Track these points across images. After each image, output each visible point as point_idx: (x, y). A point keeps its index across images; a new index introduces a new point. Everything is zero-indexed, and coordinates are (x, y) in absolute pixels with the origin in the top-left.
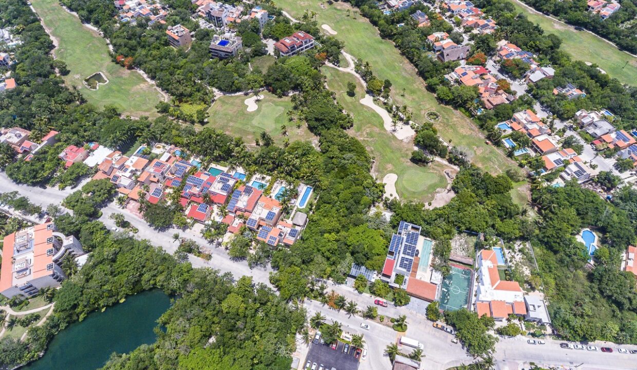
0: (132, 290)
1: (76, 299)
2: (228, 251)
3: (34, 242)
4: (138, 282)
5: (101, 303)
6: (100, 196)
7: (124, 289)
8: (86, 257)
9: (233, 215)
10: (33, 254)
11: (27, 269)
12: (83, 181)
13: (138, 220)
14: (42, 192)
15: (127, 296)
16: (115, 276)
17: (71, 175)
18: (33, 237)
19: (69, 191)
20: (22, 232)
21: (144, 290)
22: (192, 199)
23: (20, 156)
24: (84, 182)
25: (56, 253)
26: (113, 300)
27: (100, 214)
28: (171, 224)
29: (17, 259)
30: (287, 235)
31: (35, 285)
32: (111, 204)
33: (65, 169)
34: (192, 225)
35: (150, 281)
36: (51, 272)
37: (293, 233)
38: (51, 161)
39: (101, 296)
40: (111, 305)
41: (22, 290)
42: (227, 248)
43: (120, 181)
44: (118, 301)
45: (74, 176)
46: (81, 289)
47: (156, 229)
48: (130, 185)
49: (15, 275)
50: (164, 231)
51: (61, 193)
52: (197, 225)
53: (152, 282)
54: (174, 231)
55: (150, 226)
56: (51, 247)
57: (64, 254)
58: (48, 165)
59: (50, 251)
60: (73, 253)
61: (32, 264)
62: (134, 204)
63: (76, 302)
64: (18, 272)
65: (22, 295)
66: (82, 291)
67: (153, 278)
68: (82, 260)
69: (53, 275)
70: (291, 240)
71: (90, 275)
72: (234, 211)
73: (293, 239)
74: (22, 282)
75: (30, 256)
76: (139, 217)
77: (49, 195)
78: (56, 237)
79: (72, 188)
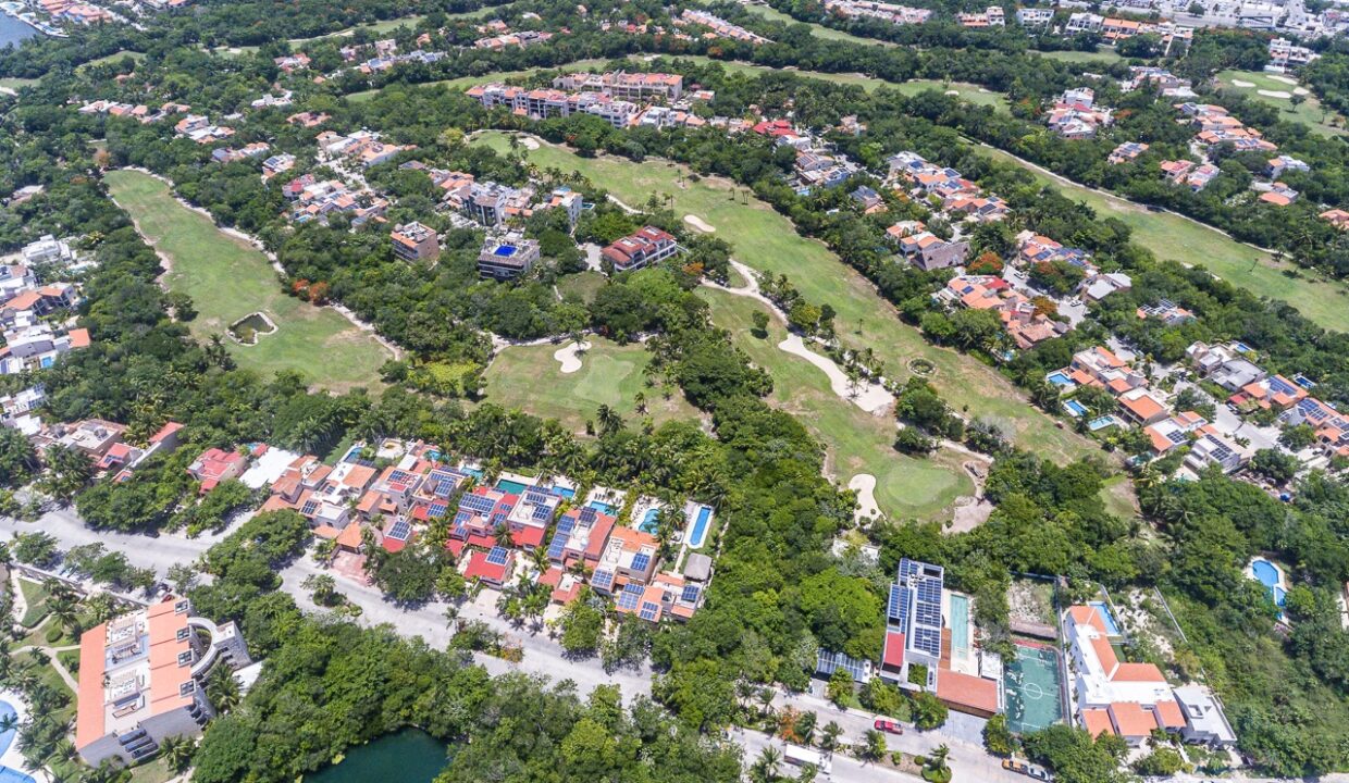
0: (359, 733)
1: (244, 757)
2: (555, 641)
3: (148, 641)
4: (374, 714)
5: (295, 766)
6: (279, 543)
7: (344, 729)
8: (258, 667)
9: (560, 568)
10: (147, 665)
11: (136, 696)
12: (237, 518)
13: (359, 590)
14: (149, 545)
15: (348, 748)
16: (324, 703)
17: (215, 505)
18: (146, 630)
19: (209, 539)
20: (120, 621)
21: (387, 733)
22: (470, 542)
23: (102, 475)
24: (241, 520)
25: (197, 661)
26: (319, 757)
27: (278, 581)
28: (430, 595)
29: (112, 676)
30: (679, 600)
31: (152, 733)
32: (300, 560)
33: (198, 496)
34: (476, 593)
35: (399, 710)
36: (189, 701)
37: (689, 596)
38: (170, 480)
39: (295, 749)
40: (314, 769)
41: (124, 743)
42: (553, 635)
43: (320, 512)
44: (330, 761)
45: (223, 506)
46: (253, 734)
47: (398, 605)
48: (341, 518)
49: (110, 710)
50: (417, 609)
51: (190, 543)
52: (485, 593)
53: (404, 712)
54: (439, 607)
55: (386, 599)
56: (185, 648)
57: (213, 663)
58: (163, 489)
59: (186, 656)
60: (229, 662)
61: (146, 686)
62: (347, 558)
63: (243, 763)
64: (118, 703)
65: (120, 759)
66: (255, 740)
67: (406, 705)
68: (248, 675)
69: (191, 708)
70: (687, 610)
71: (271, 705)
72: (562, 559)
73: (693, 606)
74: (126, 725)
75: (142, 668)
76: (362, 583)
77: (166, 549)
78: (195, 627)
79: (215, 534)
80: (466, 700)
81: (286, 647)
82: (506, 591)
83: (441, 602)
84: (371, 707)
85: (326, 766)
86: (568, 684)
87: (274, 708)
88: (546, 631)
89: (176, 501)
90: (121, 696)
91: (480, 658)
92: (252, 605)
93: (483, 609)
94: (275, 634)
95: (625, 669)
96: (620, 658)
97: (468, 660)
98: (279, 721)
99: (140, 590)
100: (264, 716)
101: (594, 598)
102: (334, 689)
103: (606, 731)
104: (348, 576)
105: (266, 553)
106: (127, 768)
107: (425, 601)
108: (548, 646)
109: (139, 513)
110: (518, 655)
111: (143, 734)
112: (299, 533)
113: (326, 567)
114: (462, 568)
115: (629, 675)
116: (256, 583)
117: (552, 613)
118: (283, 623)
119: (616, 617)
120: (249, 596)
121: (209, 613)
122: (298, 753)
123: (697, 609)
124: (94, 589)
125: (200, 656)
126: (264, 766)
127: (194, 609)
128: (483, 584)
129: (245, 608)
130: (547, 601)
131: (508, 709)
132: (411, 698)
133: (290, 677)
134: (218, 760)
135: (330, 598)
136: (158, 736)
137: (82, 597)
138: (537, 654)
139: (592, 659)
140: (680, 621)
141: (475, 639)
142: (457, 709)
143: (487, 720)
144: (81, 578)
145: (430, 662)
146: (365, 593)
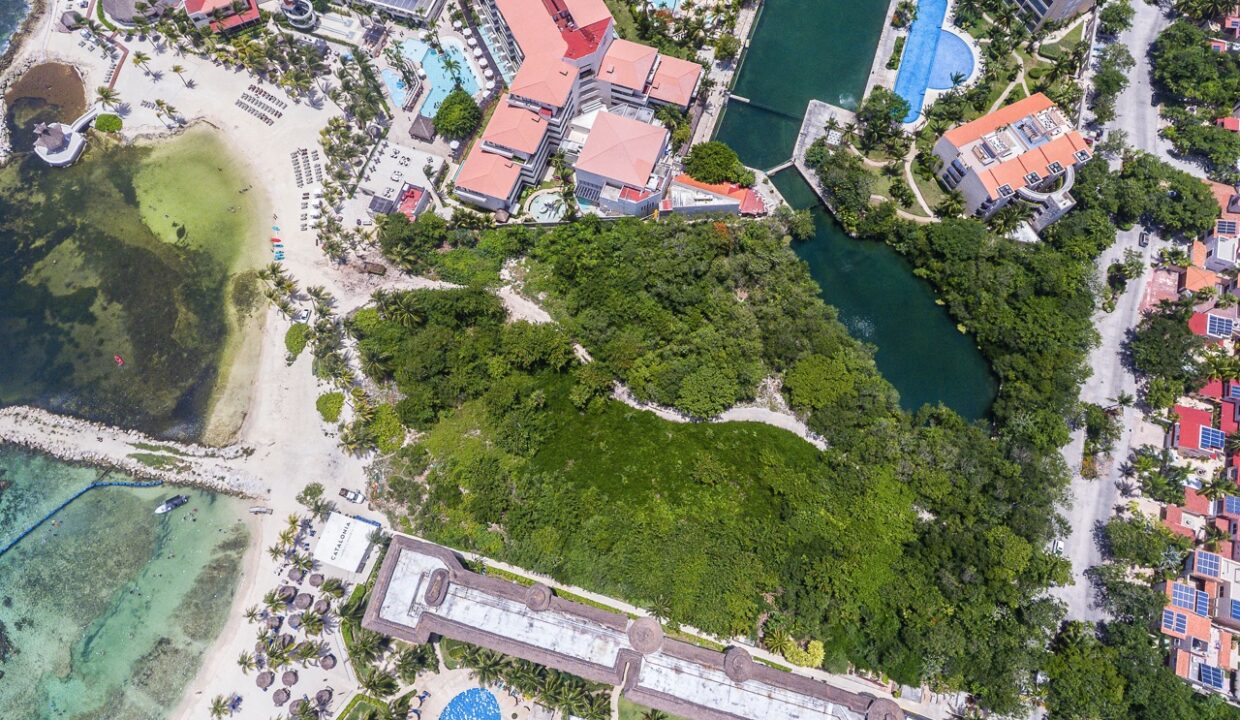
3: (1044, 144)
9: (1211, 510)
10: (1021, 152)
11: (993, 156)
12: (1194, 164)
13: (1133, 304)
14: (1142, 103)
15: (972, 335)
18: (1054, 138)
19: (1161, 150)
20: (1060, 114)
22: (1224, 405)
23: (1215, 27)
24: (1194, 170)
27: (1127, 226)
28: (1143, 374)
29: (1007, 132)
30: (1198, 660)
32: (1157, 239)
33: (1213, 120)
36: (995, 196)
38: (1226, 88)
40: (952, 312)
42: (1120, 509)
44: (959, 322)
47: (1123, 345)
48: (1220, 263)
49: (979, 142)
55: (1128, 332)
56: (1042, 174)
57: (1032, 201)
59: (1034, 178)
60: (1036, 215)
61: (1002, 159)
62: (1170, 283)
64: (985, 146)
68: (1026, 233)
69: (989, 200)
74: (967, 159)
76: (1142, 305)
80: (1032, 429)
81: (1057, 255)
82: (1165, 453)
83: (1138, 386)
84: (1013, 344)
85: (955, 320)
86: (1066, 530)
87: (999, 264)
88: (1123, 501)
89: (1199, 103)
90: (990, 145)
91: (1080, 436)
92: (1097, 213)
93: (1138, 431)
94: (1069, 243)
95: (1093, 591)
96: (1106, 586)
97: (1075, 424)
98: (988, 272)
99: (1092, 116)
100: (991, 259)
101: (1178, 556)
102: (1025, 309)
103: (1021, 570)
104: (1149, 288)
105: (1158, 205)
106: (935, 175)
107: (1134, 371)
108: (1106, 505)
109: (1176, 78)
110: (1090, 474)
111: (962, 174)
112: (1191, 227)
113: (1153, 265)
114: (1184, 402)
115: (1088, 595)
116: (1121, 208)
117: (1148, 509)
118: (1081, 245)
119: (1158, 580)
120: (1105, 206)
121: (1080, 180)
122: (963, 296)
123: (1189, 683)
124: (1086, 81)
125: (1037, 189)
126: (948, 272)
127: (1082, 166)
128: (1169, 428)
129: (1093, 207)
130: (1163, 500)
131: (1029, 470)
132: (1026, 377)
133: (1029, 268)
134: (949, 236)
135: (1118, 278)
136: (964, 186)
137: (1076, 76)
138: (1094, 494)
139: (1099, 555)
140: (1169, 660)
141: (1100, 427)
142: (1022, 421)
143: (1016, 451)
144: (1094, 66)
145: (1066, 388)
146: (1132, 310)
